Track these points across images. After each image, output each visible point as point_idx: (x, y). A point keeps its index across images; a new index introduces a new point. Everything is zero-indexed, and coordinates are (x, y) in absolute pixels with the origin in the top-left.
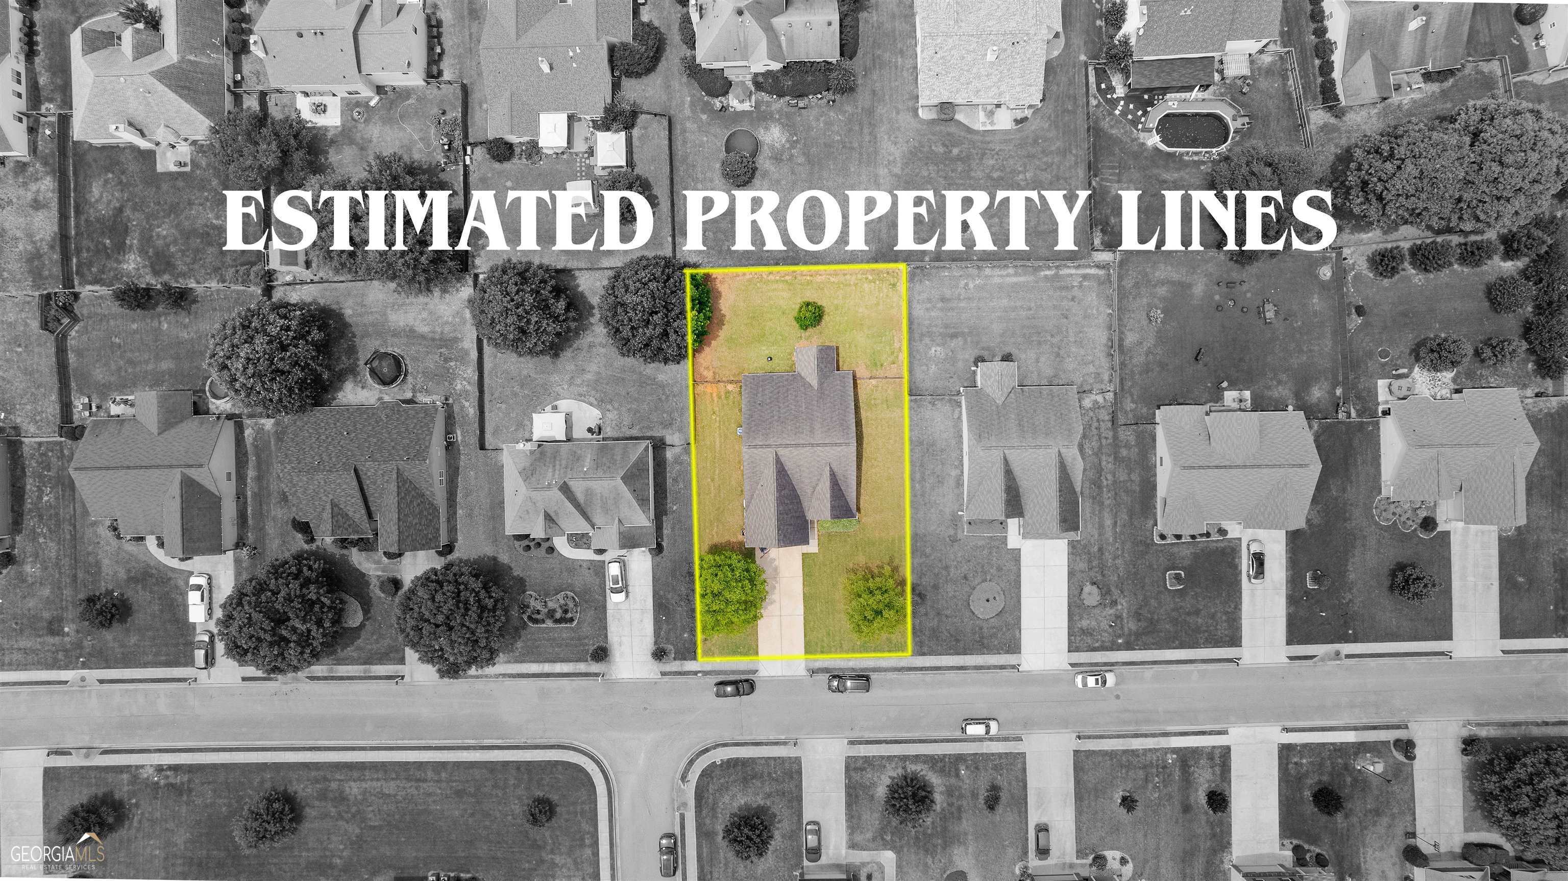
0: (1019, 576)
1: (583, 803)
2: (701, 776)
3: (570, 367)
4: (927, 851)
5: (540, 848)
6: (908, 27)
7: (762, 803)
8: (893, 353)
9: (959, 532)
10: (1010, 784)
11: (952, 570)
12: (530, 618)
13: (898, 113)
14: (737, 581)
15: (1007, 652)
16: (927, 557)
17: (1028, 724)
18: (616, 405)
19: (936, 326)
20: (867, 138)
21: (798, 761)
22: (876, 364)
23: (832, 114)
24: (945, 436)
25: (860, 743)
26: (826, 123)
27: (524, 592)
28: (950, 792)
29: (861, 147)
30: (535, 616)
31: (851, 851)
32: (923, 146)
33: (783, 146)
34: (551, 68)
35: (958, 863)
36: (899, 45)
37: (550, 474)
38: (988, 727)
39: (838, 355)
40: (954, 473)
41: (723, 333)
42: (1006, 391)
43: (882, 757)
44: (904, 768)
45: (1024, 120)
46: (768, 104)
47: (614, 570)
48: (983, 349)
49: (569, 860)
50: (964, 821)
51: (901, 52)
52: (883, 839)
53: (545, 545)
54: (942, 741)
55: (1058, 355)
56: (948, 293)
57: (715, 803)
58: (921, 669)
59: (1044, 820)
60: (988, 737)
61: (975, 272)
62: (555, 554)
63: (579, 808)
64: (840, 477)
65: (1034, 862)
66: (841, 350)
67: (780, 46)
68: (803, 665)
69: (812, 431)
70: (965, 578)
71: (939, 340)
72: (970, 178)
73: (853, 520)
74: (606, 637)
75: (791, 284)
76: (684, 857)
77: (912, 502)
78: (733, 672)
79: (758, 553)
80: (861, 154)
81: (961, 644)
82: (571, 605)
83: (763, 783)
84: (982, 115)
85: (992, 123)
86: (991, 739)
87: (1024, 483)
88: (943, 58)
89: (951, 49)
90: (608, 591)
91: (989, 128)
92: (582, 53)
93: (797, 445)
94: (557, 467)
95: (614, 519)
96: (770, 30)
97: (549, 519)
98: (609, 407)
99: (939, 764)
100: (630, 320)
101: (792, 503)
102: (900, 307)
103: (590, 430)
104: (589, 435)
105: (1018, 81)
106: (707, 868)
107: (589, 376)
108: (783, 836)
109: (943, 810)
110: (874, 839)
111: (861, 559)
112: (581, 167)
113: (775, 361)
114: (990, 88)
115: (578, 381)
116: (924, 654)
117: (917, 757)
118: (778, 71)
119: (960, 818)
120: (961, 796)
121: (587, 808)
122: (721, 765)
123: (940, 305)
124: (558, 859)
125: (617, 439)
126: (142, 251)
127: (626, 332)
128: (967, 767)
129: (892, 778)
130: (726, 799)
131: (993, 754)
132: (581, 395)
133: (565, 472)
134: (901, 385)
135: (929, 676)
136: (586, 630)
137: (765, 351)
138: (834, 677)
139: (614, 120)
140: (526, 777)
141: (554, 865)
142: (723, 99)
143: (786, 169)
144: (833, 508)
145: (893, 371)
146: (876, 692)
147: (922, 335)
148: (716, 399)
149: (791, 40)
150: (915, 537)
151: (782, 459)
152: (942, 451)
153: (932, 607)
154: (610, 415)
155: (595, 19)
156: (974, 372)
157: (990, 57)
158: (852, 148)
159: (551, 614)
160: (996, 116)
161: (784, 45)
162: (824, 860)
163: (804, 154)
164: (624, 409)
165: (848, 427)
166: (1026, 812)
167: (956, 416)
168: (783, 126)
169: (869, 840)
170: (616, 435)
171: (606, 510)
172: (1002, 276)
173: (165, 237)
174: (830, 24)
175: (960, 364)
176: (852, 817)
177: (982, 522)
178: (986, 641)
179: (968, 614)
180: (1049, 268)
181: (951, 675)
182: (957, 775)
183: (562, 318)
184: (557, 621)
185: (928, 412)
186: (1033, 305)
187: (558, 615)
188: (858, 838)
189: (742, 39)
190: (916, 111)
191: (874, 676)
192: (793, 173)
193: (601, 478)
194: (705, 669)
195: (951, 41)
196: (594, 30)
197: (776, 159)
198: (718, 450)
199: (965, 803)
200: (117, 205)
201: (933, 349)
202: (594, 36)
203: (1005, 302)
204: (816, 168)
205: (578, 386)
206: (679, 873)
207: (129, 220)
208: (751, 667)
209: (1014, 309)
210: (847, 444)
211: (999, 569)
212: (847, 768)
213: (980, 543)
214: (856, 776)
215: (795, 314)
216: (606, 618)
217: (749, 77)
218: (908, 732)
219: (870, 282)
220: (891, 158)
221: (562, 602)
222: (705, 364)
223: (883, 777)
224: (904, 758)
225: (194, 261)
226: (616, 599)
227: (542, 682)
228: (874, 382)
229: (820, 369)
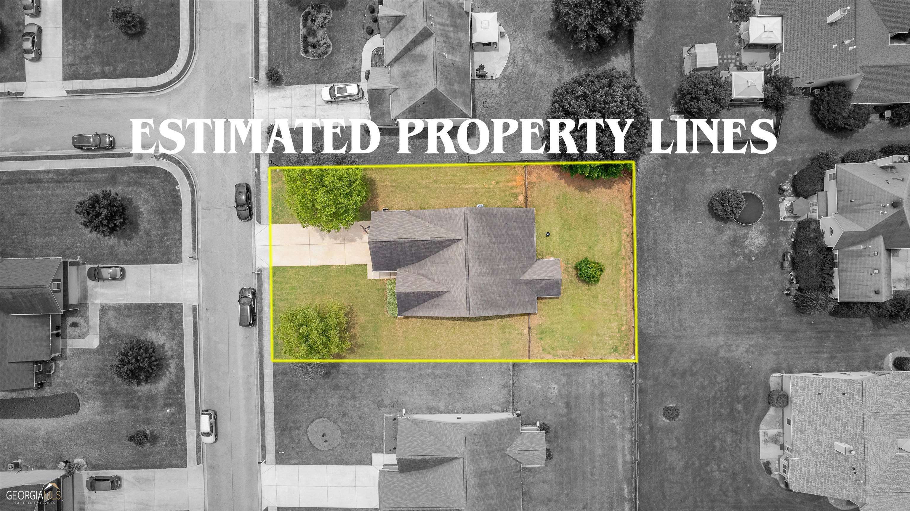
0: (347, 464)
1: (142, 64)
2: (166, 172)
3: (540, 50)
4: (99, 376)
5: (101, 24)
6: (856, 364)
7: (142, 227)
8: (553, 349)
9: (387, 410)
10: (158, 453)
11: (351, 403)
12: (308, 13)
13: (775, 354)
14: (335, 200)
15: (277, 453)
16: (364, 380)
17: (212, 469)
18: (505, 92)
19: (577, 389)
20: (752, 325)
21: (178, 260)
22: (542, 333)
23: (776, 293)
24: (476, 397)
25: (195, 317)
26: (767, 287)
27: (332, 8)
28: (151, 398)
29: (744, 320)
30: (310, 19)
31: (99, 308)
32: (743, 377)
33: (746, 248)
34: (831, 24)
35: (87, 405)
36: (839, 356)
37: (440, 20)
38: (208, 435)
39: (551, 298)
40: (441, 405)
41: (571, 191)
42: (518, 457)
43: (182, 337)
44: (172, 357)
45: (769, 471)
46: (785, 233)
47: (351, 89)
48: (556, 432)
49: (90, 51)
50: (124, 411)
51: (832, 358)
52: (110, 337)
53: (374, 26)
54: (197, 392)
55: (550, 500)
56: (608, 400)
57: (140, 184)
58: (262, 373)
59: (125, 484)
60: (199, 435)
61: (628, 425)
62: (367, 36)
63: (136, 60)
64: (437, 301)
65: (85, 475)
66: (556, 301)
67: (854, 244)
68: (265, 265)
69: (481, 274)
70: (345, 415)
71: (564, 391)
72: (714, 421)
73: (397, 312)
74: (291, 84)
75: (617, 254)
76: (94, 157)
77: (414, 365)
78: (258, 201)
79: (366, 224)
80: (737, 320)
81: (284, 410)
82: (320, 51)
83: (159, 228)
84: (773, 432)
85: (766, 441)
86: (198, 436)
87: (431, 475)
88: (838, 400)
89: (847, 407)
90: (331, 85)
91: (762, 438)
92: (849, 53)
93: (467, 260)
94: (447, 28)
95: (396, 84)
96: (872, 234)
97: (397, 20)
98: (503, 85)
99: (175, 389)
100: (594, 93)
101: (412, 255)
102: (595, 355)
103: (482, 67)
104: (476, 67)
105: (813, 471)
106: (83, 177)
107: (531, 66)
108: (112, 247)
109: (135, 392)
110: (110, 329)
111: (361, 318)
112: (727, 59)
113: (546, 240)
114: (806, 443)
115: (527, 57)
116: (275, 376)
117: (183, 369)
118: (822, 242)
119: (127, 407)
120: (147, 408)
121: (138, 68)
122: (175, 190)
123: (597, 392)
124: (90, 41)
125: (473, 93)
127: (580, 90)
128: (173, 414)
129: (163, 346)
130: (145, 195)
131: (185, 438)
132: (514, 59)
133: (441, 35)
134: (523, 356)
135: (255, 381)
136: (298, 65)
137: (555, 231)
138: (254, 293)
139: (777, 88)
140: (165, 12)
141: (85, 37)
142: (790, 192)
143: (724, 250)
144: (408, 294)
145: (536, 349)
146: (241, 331)
147: (569, 376)
148: (510, 184)
149: (859, 254)
150: (382, 367)
151: (454, 246)
152: (462, 394)
153: (318, 384)
154: (495, 86)
155: (882, 63)
156: (534, 424)
157: (840, 446)
158: (743, 311)
159: (312, 33)
160: (772, 445)
161: (854, 248)
162: (91, 284)
163: (739, 267)
164: (501, 99)
165: (484, 309)
166: (132, 468)
167: (494, 407)
168: (765, 248)
169: (108, 324)
170: (477, 91)
171: (405, 76)
172: (623, 449)
174: (877, 292)
175: (542, 411)
176: (129, 309)
177: (396, 431)
178: (287, 432)
179: (312, 416)
180: (630, 493)
181: (256, 400)
182: (166, 405)
183: (591, 33)
184: (305, 38)
185: (498, 381)
186: (596, 477)
187: (311, 39)
188: (111, 315)
189: (863, 207)
190: (778, 371)
191: (255, 330)
192: (721, 257)
193: (435, 69)
194: (261, 174)
195: (857, 408)
196: (871, 63)
197: (734, 241)
198: (463, 186)
199: (141, 412)
201: (556, 386)
202: (865, 63)
203: (599, 452)
204: (725, 278)
205: (523, 57)
206: (79, 152)
208: (263, 217)
209: (592, 460)
210: (468, 309)
211: (353, 446)
212: (172, 305)
213: (376, 428)
214: (165, 313)
215: (590, 259)
216: (308, 83)
217: (815, 215)
218: (205, 360)
219: (619, 329)
220: (733, 347)
221: (322, 42)
222: (543, 174)
223: (164, 337)
224: (181, 357)
226: (325, 91)
227: (251, 27)
228: (526, 331)
229: (540, 282)
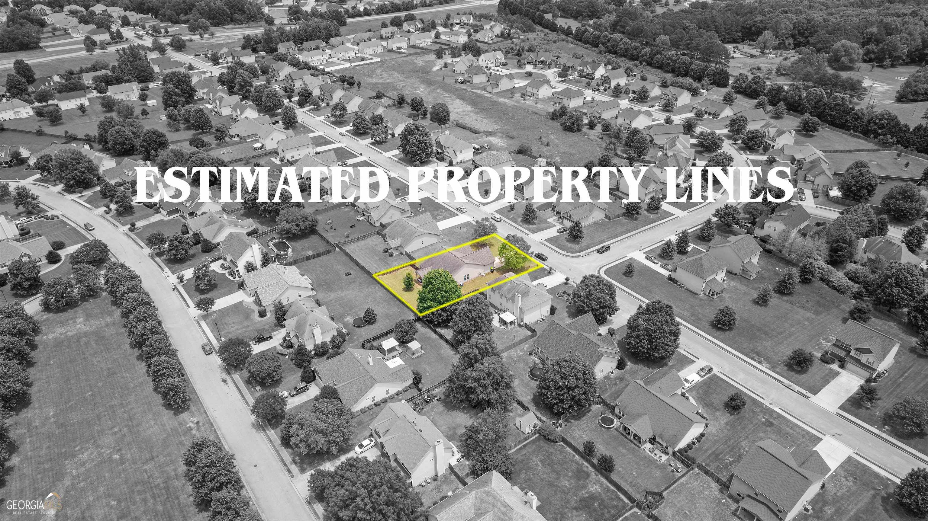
1: (616, 268)
126: (584, 487)
173: (568, 481)
200: (574, 511)
207: (576, 502)
225: (566, 463)
